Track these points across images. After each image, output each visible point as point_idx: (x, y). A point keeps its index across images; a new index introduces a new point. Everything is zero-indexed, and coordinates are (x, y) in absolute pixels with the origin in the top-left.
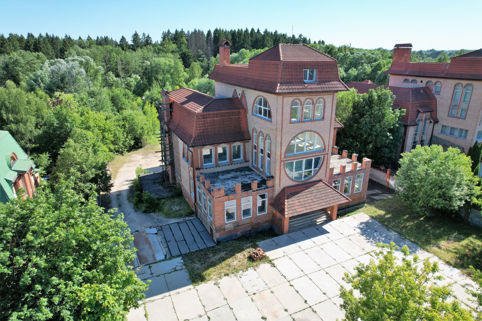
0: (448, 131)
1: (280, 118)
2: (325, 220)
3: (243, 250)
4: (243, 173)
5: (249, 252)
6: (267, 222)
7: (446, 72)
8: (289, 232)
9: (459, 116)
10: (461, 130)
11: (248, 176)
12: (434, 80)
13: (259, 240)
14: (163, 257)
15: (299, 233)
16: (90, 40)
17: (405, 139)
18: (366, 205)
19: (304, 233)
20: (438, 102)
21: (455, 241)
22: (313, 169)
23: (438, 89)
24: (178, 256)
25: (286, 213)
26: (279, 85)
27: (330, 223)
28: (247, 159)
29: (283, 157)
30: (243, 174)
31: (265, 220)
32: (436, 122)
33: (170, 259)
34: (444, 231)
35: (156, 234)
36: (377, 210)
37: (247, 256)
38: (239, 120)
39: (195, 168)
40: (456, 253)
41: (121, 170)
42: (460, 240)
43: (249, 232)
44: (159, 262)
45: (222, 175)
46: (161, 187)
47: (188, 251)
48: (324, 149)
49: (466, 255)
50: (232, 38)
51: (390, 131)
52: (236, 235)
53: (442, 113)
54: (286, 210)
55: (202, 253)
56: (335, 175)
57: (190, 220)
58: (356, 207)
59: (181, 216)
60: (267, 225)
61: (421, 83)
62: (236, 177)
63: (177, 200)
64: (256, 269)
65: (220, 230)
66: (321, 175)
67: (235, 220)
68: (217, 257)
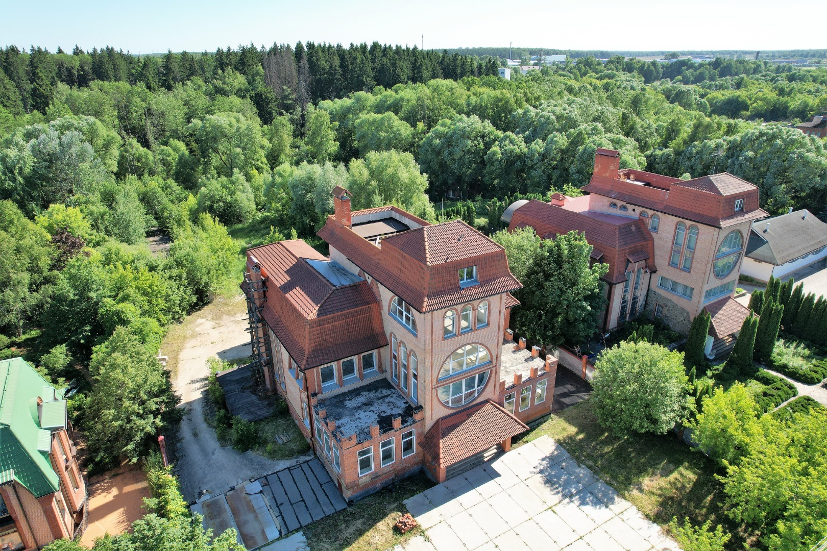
0: (669, 285)
1: (429, 337)
2: (496, 453)
3: (386, 515)
4: (378, 394)
5: (394, 519)
6: (416, 463)
7: (665, 203)
8: (448, 478)
9: (682, 266)
10: (686, 287)
11: (387, 400)
12: (650, 212)
13: (407, 496)
14: (277, 535)
15: (459, 480)
16: (80, 55)
17: (609, 304)
18: (552, 415)
19: (466, 479)
20: (655, 244)
21: (662, 476)
22: (476, 388)
23: (656, 224)
24: (297, 530)
25: (442, 461)
26: (426, 299)
27: (502, 458)
28: (384, 369)
29: (434, 383)
30: (380, 396)
31: (413, 462)
32: (654, 271)
33: (287, 537)
34: (651, 458)
35: (261, 492)
36: (566, 425)
37: (391, 526)
38: (370, 319)
39: (310, 394)
40: (660, 496)
41: (183, 355)
42: (666, 473)
43: (391, 482)
44: (273, 542)
45: (350, 400)
46: (254, 397)
47: (310, 521)
48: (491, 361)
49: (671, 498)
50: (341, 63)
51: (586, 298)
52: (375, 488)
53: (661, 260)
54: (441, 455)
55: (331, 522)
56: (507, 389)
57: (306, 462)
58: (538, 422)
59: (291, 454)
60: (416, 468)
61: (634, 212)
62: (369, 404)
63: (281, 422)
64: (405, 546)
65: (352, 487)
66: (489, 393)
67: (373, 470)
68: (352, 530)
